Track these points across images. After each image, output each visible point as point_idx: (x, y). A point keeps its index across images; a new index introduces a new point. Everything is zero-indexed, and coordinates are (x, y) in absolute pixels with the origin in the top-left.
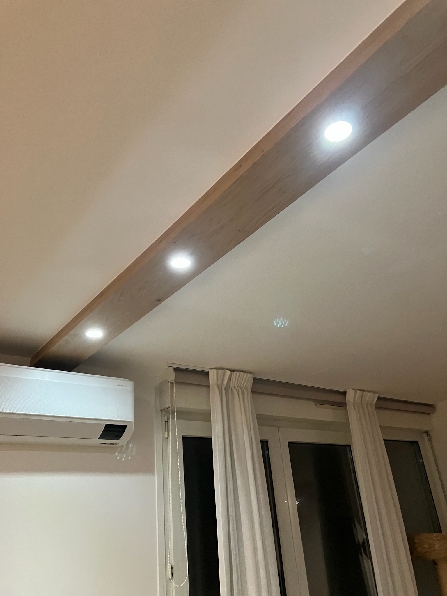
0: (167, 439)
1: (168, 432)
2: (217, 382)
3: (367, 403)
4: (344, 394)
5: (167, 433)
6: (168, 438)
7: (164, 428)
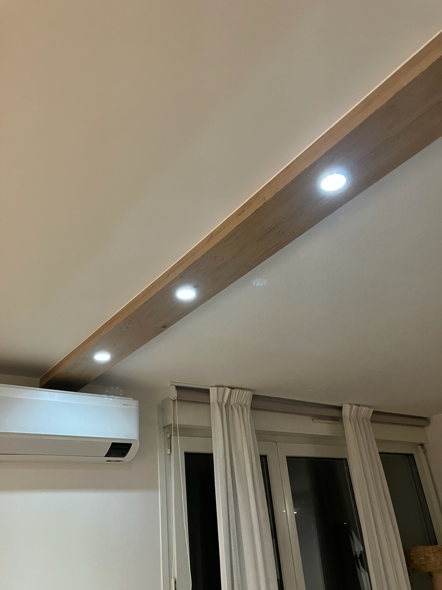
0: (169, 456)
1: (171, 448)
2: (218, 400)
3: (363, 418)
4: (340, 408)
5: (169, 449)
6: (170, 454)
7: (167, 444)
